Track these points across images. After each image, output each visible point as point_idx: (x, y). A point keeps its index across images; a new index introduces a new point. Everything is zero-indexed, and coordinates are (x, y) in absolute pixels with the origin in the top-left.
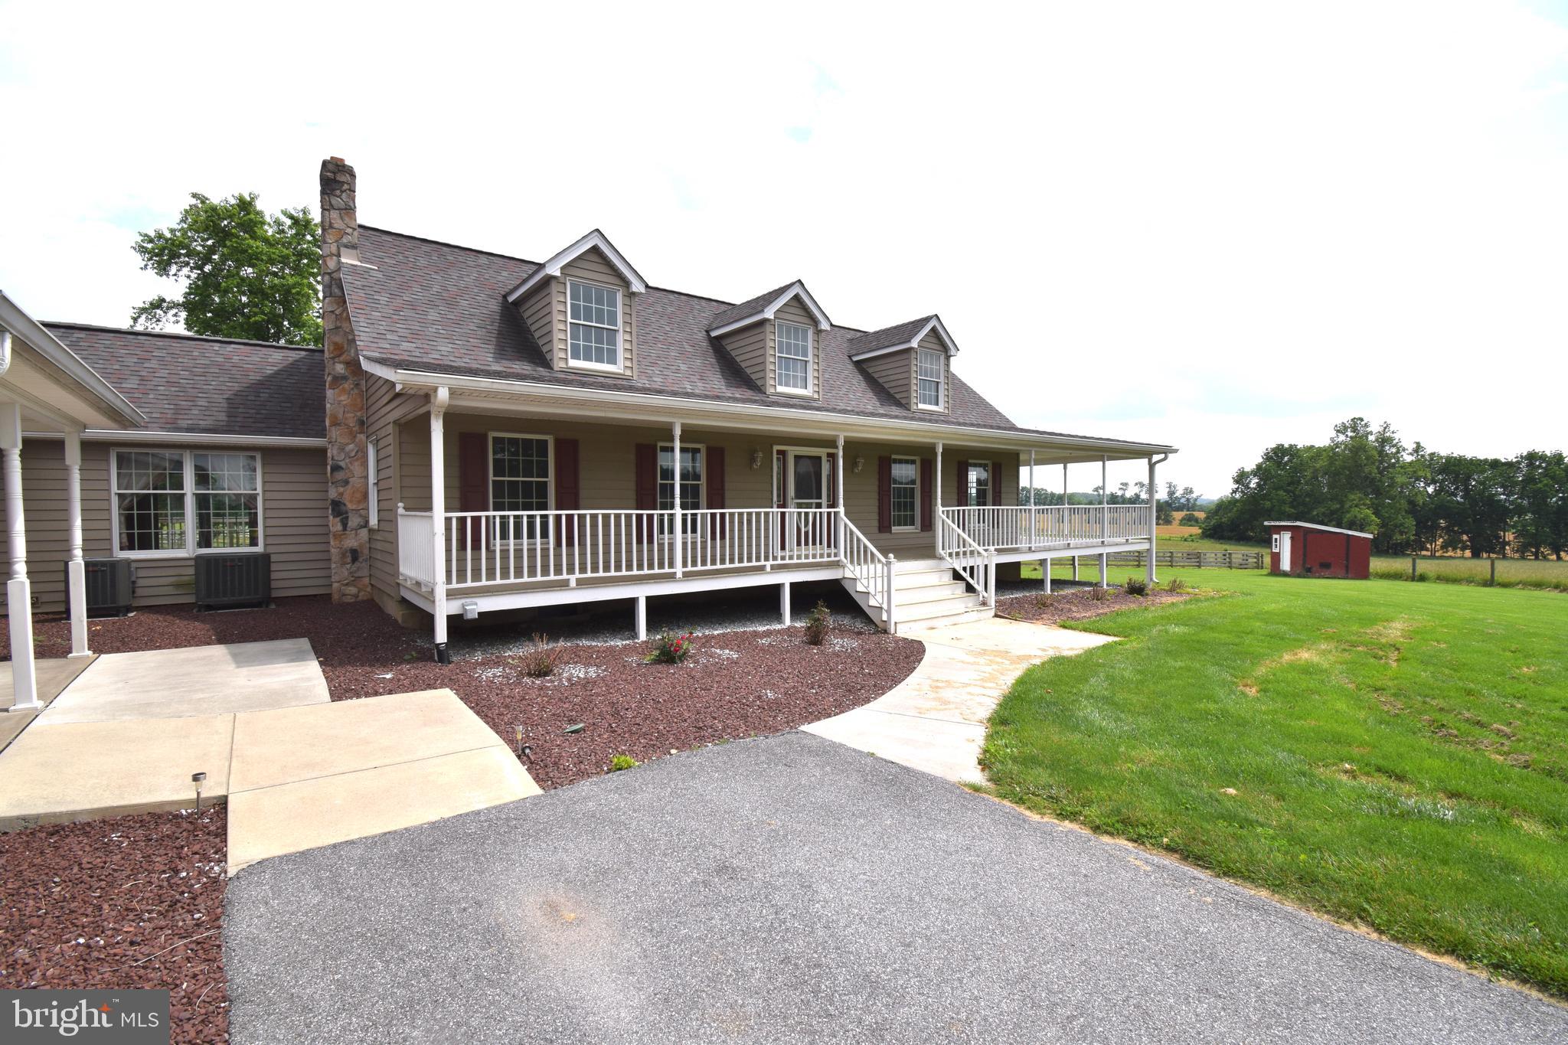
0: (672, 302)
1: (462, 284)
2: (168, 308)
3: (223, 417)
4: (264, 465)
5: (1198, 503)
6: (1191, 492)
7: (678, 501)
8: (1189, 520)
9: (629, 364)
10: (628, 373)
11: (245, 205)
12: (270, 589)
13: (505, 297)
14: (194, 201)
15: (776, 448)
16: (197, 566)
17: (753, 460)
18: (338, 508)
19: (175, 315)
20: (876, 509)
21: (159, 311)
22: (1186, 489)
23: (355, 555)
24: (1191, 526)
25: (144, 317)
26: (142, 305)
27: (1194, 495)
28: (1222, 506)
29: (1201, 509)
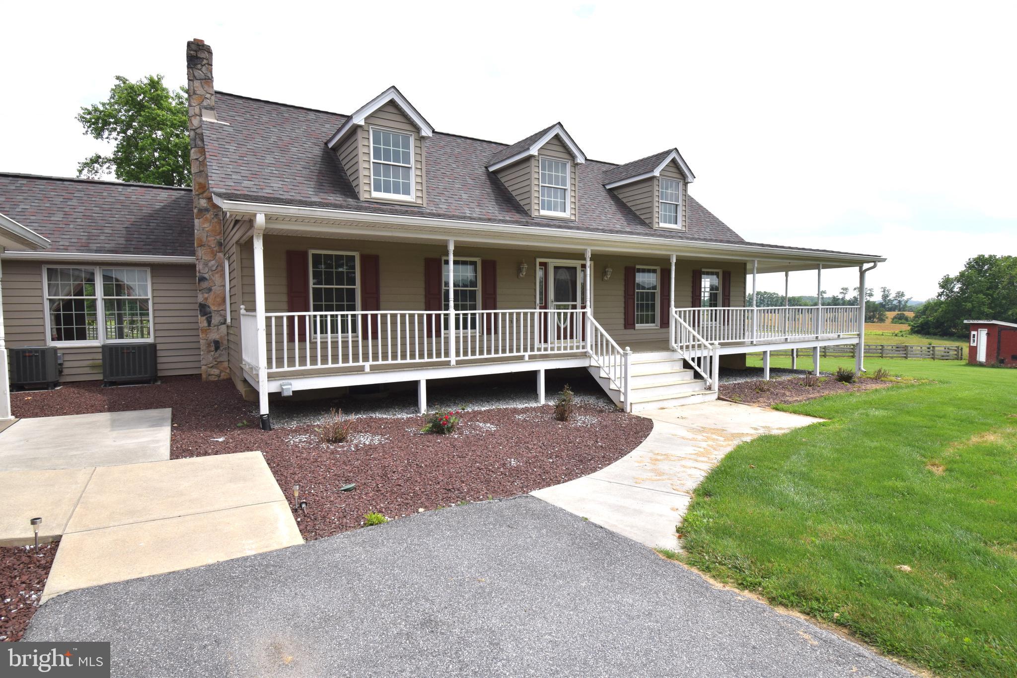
0: (459, 144)
1: (294, 135)
2: (103, 163)
3: (122, 241)
4: (152, 277)
5: (909, 304)
6: (903, 295)
7: (452, 304)
8: (901, 319)
9: (420, 194)
10: (419, 201)
11: (154, 84)
12: (156, 370)
13: (326, 144)
14: (117, 82)
15: (539, 260)
16: (103, 353)
17: (519, 270)
18: (203, 309)
19: (108, 168)
20: (622, 310)
21: (96, 165)
22: (898, 293)
23: (217, 345)
24: (901, 323)
25: (86, 170)
26: (85, 161)
27: (905, 298)
28: (929, 308)
29: (911, 309)
